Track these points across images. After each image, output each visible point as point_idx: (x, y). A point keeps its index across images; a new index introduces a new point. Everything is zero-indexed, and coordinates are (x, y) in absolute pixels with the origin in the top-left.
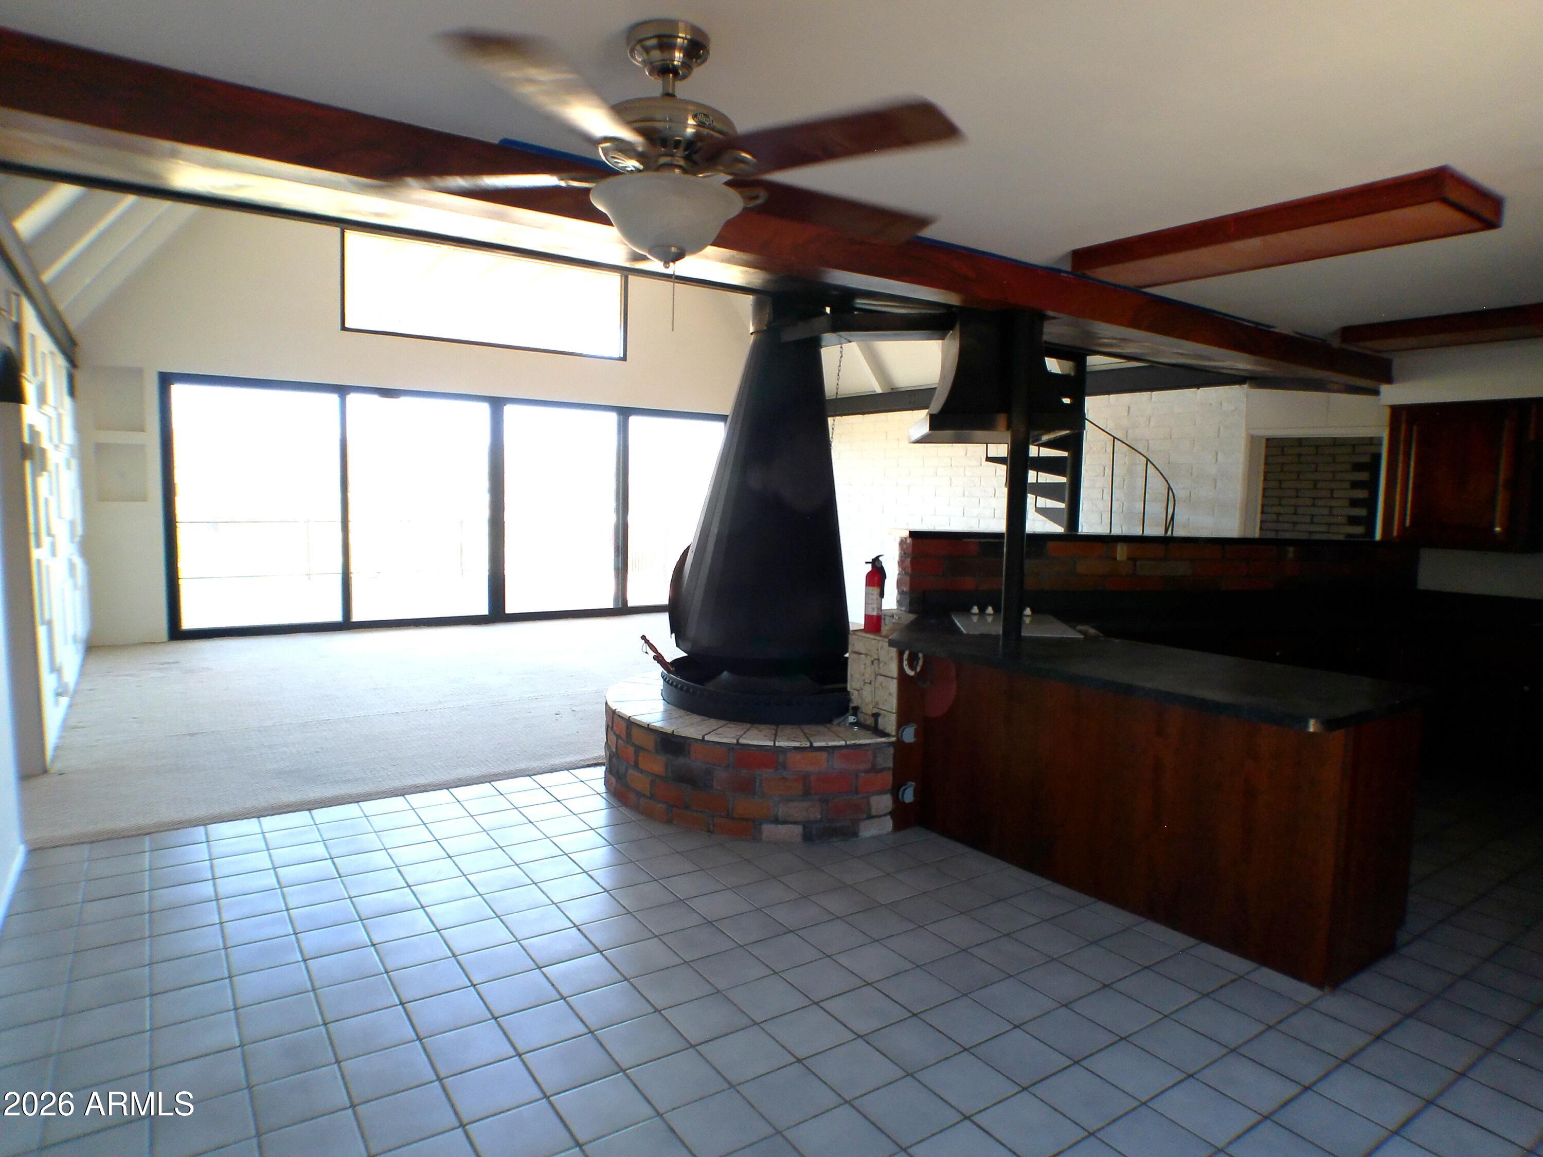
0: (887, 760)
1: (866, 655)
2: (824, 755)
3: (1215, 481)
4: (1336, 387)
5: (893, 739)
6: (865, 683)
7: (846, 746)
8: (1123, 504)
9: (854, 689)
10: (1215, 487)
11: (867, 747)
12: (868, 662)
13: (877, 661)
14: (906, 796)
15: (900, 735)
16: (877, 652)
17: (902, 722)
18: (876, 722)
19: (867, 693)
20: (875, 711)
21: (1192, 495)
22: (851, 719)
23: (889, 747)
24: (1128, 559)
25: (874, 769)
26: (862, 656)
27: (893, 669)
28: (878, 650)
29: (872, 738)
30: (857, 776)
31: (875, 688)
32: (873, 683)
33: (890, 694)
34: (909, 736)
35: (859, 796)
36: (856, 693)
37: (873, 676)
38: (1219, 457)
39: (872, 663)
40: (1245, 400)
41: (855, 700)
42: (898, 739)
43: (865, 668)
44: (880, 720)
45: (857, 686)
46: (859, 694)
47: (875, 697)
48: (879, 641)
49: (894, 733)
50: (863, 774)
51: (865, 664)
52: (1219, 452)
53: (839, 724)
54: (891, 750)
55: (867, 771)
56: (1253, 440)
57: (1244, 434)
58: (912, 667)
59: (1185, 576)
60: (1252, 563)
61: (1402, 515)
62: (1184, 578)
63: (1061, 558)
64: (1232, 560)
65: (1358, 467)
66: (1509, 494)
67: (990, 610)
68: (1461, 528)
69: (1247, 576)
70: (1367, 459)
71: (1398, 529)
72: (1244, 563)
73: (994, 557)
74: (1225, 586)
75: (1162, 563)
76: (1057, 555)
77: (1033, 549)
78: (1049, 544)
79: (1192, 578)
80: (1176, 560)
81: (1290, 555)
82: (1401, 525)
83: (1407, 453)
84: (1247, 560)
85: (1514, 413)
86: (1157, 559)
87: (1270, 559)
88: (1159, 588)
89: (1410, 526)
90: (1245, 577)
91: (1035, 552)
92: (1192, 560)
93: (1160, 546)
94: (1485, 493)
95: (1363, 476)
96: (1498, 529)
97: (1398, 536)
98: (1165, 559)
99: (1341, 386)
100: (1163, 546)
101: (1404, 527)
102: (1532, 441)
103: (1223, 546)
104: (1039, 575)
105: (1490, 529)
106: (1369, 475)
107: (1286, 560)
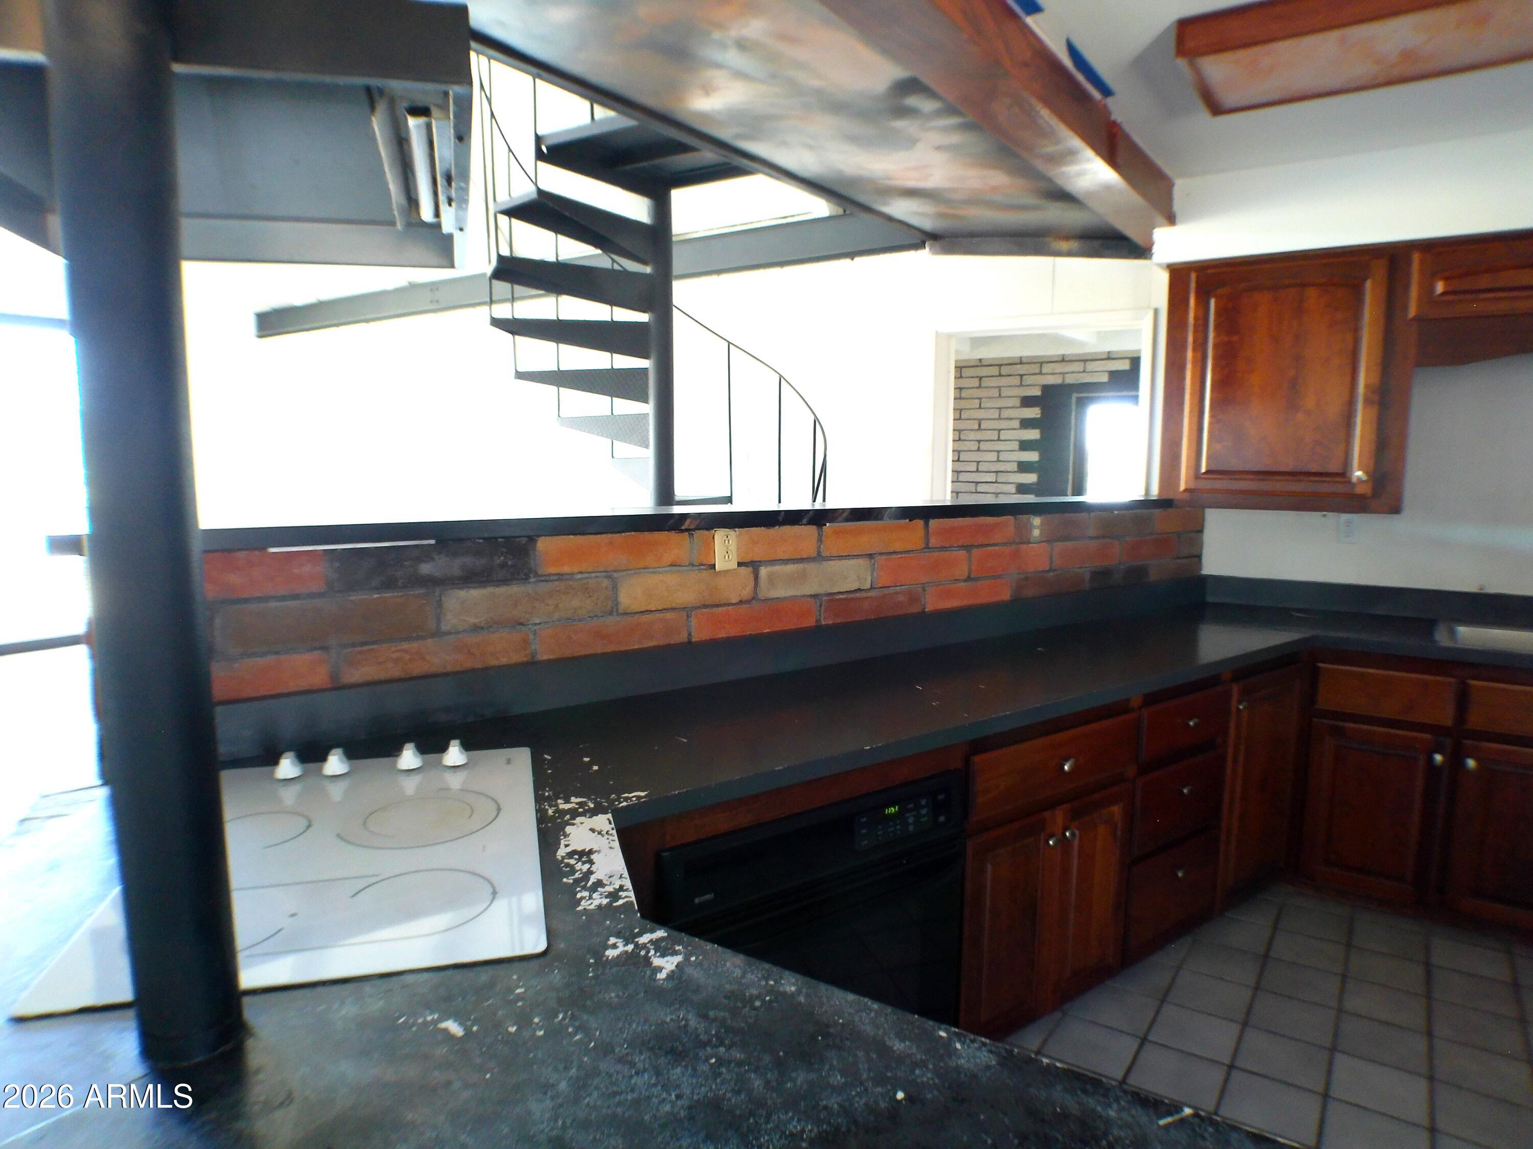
4: (1064, 246)
24: (740, 564)
59: (859, 590)
60: (975, 552)
61: (1193, 455)
62: (858, 595)
63: (579, 576)
64: (943, 548)
65: (1027, 402)
66: (1373, 412)
67: (335, 764)
68: (1292, 474)
69: (969, 579)
70: (1037, 392)
71: (1186, 477)
72: (963, 553)
73: (377, 589)
74: (932, 603)
75: (810, 567)
76: (566, 569)
77: (499, 560)
78: (544, 544)
79: (873, 594)
80: (840, 557)
81: (1036, 533)
82: (1192, 473)
83: (1201, 346)
84: (967, 548)
85: (1380, 269)
86: (801, 560)
87: (1005, 544)
88: (809, 622)
89: (1207, 472)
90: (965, 581)
91: (503, 566)
92: (870, 556)
93: (808, 531)
94: (1334, 409)
95: (1034, 413)
96: (1359, 473)
97: (1186, 490)
98: (819, 558)
99: (1074, 245)
100: (812, 530)
101: (1197, 476)
102: (1413, 319)
103: (927, 525)
104: (521, 624)
105: (1343, 475)
106: (1040, 412)
107: (1029, 543)
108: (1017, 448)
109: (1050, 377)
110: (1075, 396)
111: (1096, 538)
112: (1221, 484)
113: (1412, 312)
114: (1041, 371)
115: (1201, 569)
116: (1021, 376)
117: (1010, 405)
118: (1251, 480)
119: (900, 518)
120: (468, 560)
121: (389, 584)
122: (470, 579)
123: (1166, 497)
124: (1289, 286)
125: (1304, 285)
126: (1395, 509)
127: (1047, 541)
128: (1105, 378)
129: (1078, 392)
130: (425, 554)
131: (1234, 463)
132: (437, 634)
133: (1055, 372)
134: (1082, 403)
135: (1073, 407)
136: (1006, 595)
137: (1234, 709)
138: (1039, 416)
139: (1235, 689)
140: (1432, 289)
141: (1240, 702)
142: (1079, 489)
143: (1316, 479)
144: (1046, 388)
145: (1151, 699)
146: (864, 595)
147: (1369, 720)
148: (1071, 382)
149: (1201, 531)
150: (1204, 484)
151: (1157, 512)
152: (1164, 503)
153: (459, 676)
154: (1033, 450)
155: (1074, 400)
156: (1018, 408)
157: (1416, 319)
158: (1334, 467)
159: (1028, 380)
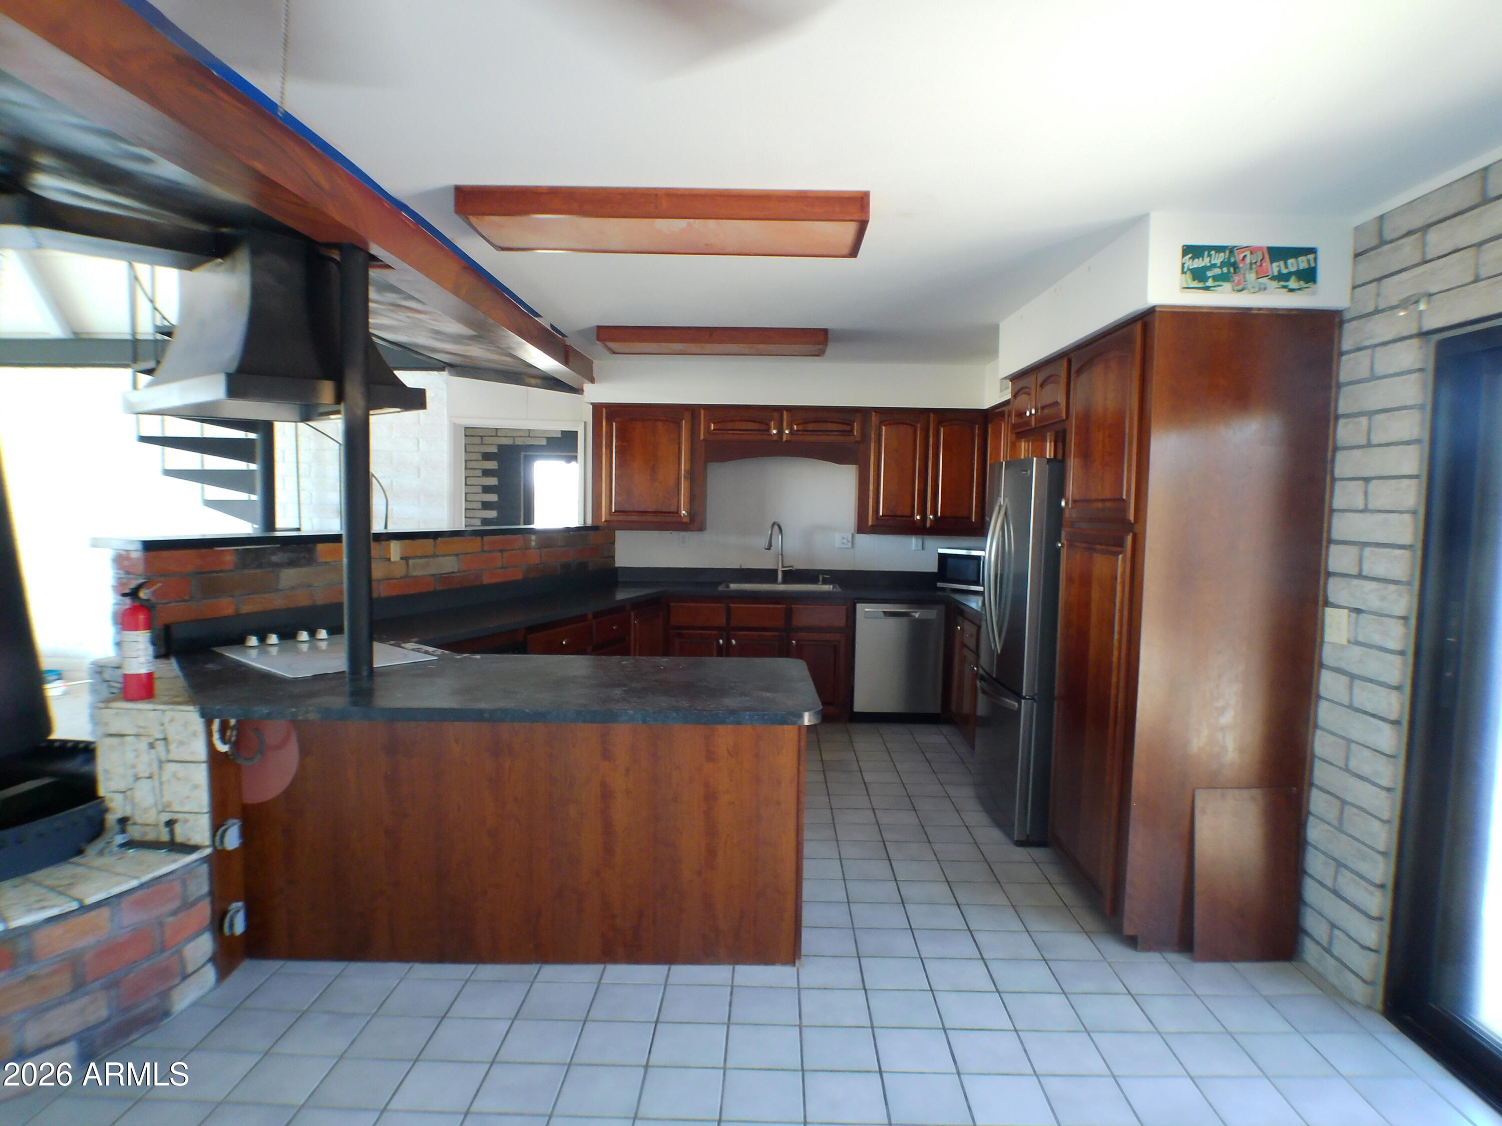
0: (201, 885)
1: (137, 735)
2: (105, 912)
3: (419, 469)
4: (533, 381)
5: (208, 851)
6: (137, 778)
7: (142, 886)
8: (311, 494)
9: (114, 792)
10: (419, 476)
11: (171, 877)
12: (143, 745)
13: (161, 743)
14: (232, 926)
15: (217, 843)
16: (161, 728)
17: (218, 824)
18: (172, 833)
19: (144, 794)
20: (165, 817)
21: (394, 483)
22: (120, 839)
23: (202, 864)
24: (402, 558)
25: (187, 905)
26: (127, 738)
27: (199, 750)
28: (162, 725)
29: (175, 861)
30: (161, 924)
31: (161, 783)
32: (156, 777)
33: (196, 787)
34: (232, 839)
35: (167, 954)
36: (119, 797)
37: (155, 765)
38: (421, 446)
39: (152, 746)
40: (445, 386)
41: (117, 807)
42: (216, 850)
43: (137, 757)
44: (178, 828)
45: (122, 786)
46: (126, 798)
47: (162, 796)
48: (164, 711)
49: (207, 842)
50: (171, 919)
51: (135, 750)
52: (420, 440)
53: (101, 853)
54: (204, 869)
55: (174, 913)
56: (455, 427)
57: (446, 422)
58: (224, 741)
59: (453, 572)
60: (505, 554)
61: (608, 502)
62: (453, 575)
63: (333, 563)
64: (489, 552)
65: (487, 456)
66: (688, 482)
67: (273, 639)
68: (655, 512)
69: (502, 567)
70: (495, 450)
71: (605, 514)
72: (499, 554)
73: (255, 568)
74: (486, 580)
75: (432, 560)
76: (329, 560)
77: (302, 555)
78: (321, 547)
79: (459, 574)
80: (444, 556)
81: (533, 543)
82: (608, 511)
83: (610, 447)
84: (501, 551)
85: (688, 415)
86: (426, 557)
87: (519, 549)
88: (431, 589)
89: (616, 511)
90: (501, 568)
91: (304, 557)
92: (457, 555)
93: (430, 542)
94: (672, 482)
95: (492, 465)
96: (684, 512)
97: (606, 521)
98: (435, 556)
99: (539, 382)
100: (431, 541)
101: (610, 513)
102: (703, 440)
103: (482, 538)
104: (310, 586)
105: (677, 512)
106: (497, 464)
107: (530, 549)
108: (480, 491)
109: (504, 439)
110: (522, 454)
111: (564, 546)
112: (621, 518)
113: (702, 437)
114: (497, 434)
115: (615, 564)
116: (482, 437)
117: (474, 459)
118: (636, 515)
119: (471, 536)
120: (290, 555)
121: (260, 566)
122: (292, 564)
123: (595, 525)
124: (650, 420)
125: (656, 420)
126: (701, 528)
127: (539, 548)
128: (544, 442)
129: (524, 452)
130: (274, 552)
131: (628, 507)
132: (278, 590)
133: (507, 435)
134: (529, 460)
135: (522, 461)
136: (520, 576)
137: (632, 623)
138: (497, 468)
139: (632, 614)
140: (709, 427)
141: (635, 620)
142: (529, 519)
143: (666, 515)
144: (500, 447)
145: (596, 615)
146: (456, 575)
147: (693, 628)
148: (520, 444)
149: (614, 543)
150: (614, 518)
151: (591, 533)
152: (594, 528)
153: (288, 610)
154: (493, 493)
155: (522, 457)
156: (480, 460)
157: (704, 440)
158: (673, 509)
159: (487, 440)
